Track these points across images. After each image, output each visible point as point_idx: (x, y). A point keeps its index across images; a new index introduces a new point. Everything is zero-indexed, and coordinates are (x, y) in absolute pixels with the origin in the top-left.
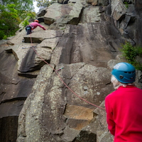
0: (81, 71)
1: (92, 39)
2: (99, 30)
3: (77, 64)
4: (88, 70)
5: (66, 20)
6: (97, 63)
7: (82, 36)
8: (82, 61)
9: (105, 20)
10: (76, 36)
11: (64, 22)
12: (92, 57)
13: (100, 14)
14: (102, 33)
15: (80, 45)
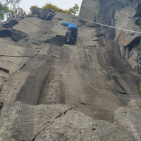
0: (59, 124)
1: (84, 67)
2: (95, 57)
3: (52, 106)
4: (76, 124)
5: (46, 37)
6: (93, 110)
7: (67, 62)
8: (62, 101)
9: (104, 46)
10: (57, 60)
11: (42, 40)
12: (83, 97)
13: (96, 38)
14: (100, 61)
15: (63, 73)
